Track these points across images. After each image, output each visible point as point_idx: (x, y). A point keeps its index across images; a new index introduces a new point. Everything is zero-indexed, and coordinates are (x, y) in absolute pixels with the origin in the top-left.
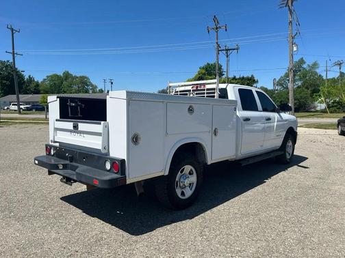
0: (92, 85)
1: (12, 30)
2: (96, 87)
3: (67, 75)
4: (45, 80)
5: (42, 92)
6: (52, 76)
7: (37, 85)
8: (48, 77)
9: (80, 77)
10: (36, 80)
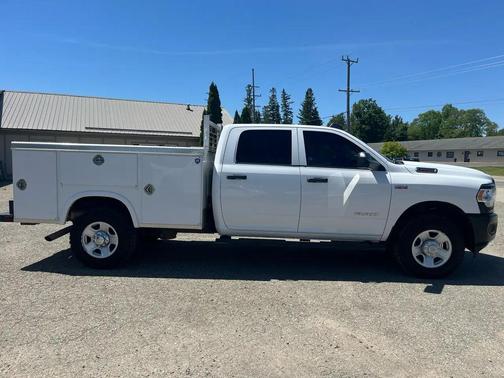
0: (489, 123)
1: (349, 61)
2: (496, 126)
3: (449, 111)
4: (416, 120)
5: (410, 137)
6: (426, 115)
7: (405, 128)
8: (420, 115)
9: (469, 111)
10: (404, 122)
